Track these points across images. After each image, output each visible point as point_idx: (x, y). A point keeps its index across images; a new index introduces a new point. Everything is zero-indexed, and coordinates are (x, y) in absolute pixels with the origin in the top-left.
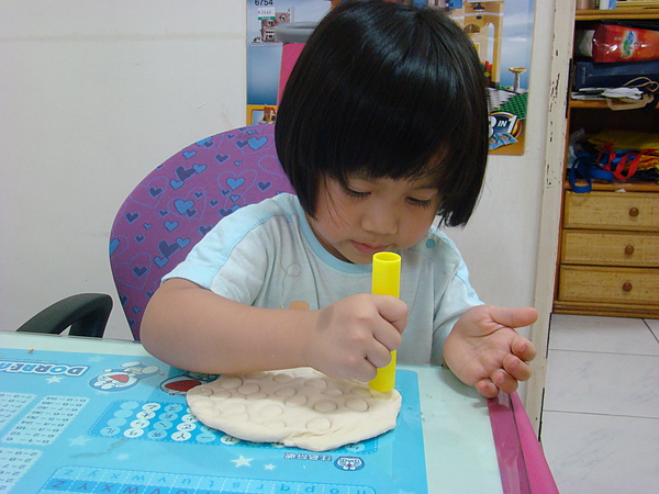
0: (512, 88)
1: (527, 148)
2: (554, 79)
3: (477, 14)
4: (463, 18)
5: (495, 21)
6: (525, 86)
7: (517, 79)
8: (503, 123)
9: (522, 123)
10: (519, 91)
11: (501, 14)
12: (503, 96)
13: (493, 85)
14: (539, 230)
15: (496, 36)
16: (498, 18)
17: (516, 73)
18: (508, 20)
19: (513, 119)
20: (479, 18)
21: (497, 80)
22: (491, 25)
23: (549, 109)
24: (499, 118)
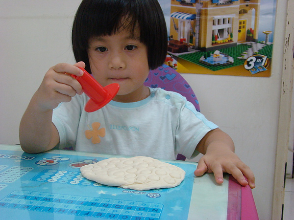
0: (264, 42)
1: (272, 73)
2: (287, 36)
3: (246, 4)
4: (238, 6)
5: (256, 7)
6: (272, 41)
7: (267, 37)
8: (259, 60)
9: (269, 60)
10: (268, 43)
11: (259, 4)
12: (260, 46)
13: (254, 41)
14: (279, 117)
15: (256, 15)
16: (257, 5)
17: (267, 34)
18: (263, 7)
19: (265, 58)
20: (247, 6)
21: (256, 37)
22: (253, 9)
23: (284, 53)
24: (257, 58)
